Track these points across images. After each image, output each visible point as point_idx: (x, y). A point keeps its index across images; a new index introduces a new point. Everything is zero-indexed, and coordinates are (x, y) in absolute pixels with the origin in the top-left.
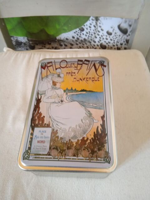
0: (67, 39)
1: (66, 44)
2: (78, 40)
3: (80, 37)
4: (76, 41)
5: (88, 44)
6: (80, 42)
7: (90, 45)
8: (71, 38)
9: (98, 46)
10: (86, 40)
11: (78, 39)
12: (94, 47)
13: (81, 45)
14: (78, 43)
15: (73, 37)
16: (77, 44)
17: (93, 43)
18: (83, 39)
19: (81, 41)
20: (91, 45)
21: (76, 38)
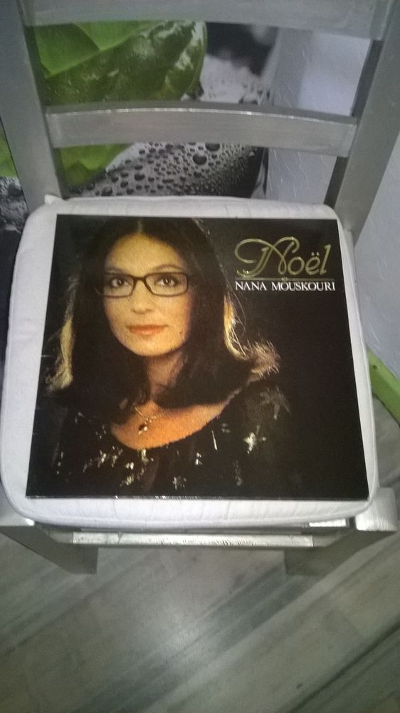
0: (127, 162)
1: (125, 171)
2: (154, 155)
3: (157, 145)
4: (149, 156)
5: (177, 152)
6: (158, 154)
7: (182, 154)
8: (138, 155)
9: (200, 148)
10: (172, 146)
11: (152, 151)
12: (193, 154)
13: (160, 161)
14: (152, 159)
15: (142, 152)
16: (150, 162)
17: (188, 147)
18: (164, 148)
19: (161, 152)
20: (184, 152)
21: (147, 152)
